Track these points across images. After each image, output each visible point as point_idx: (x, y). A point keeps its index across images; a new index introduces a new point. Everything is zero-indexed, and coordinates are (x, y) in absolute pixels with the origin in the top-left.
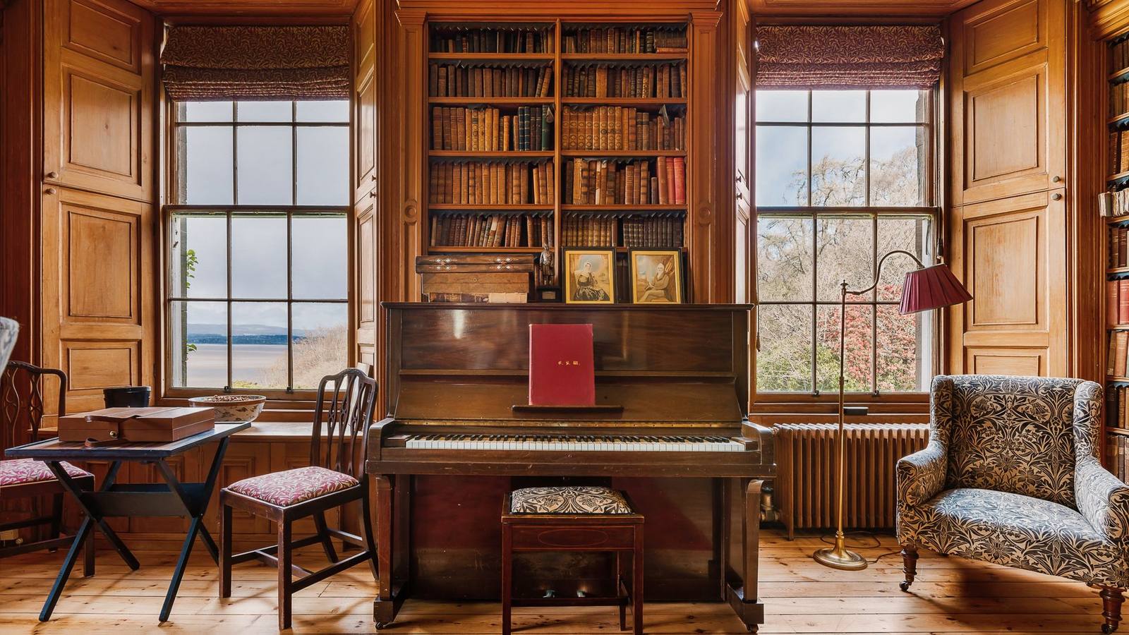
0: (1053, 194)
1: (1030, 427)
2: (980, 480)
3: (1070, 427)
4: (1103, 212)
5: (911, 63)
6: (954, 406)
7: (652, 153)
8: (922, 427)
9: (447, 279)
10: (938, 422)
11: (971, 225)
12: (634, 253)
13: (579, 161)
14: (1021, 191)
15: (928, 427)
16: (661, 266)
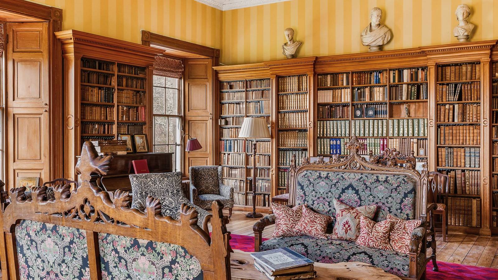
0: (210, 118)
1: (211, 178)
2: (202, 193)
3: (218, 177)
4: (219, 124)
5: (176, 71)
6: (195, 174)
7: (137, 105)
8: (188, 181)
9: (106, 148)
10: (192, 179)
11: (190, 122)
12: (135, 135)
13: (121, 106)
14: (203, 115)
15: (189, 181)
16: (141, 139)
